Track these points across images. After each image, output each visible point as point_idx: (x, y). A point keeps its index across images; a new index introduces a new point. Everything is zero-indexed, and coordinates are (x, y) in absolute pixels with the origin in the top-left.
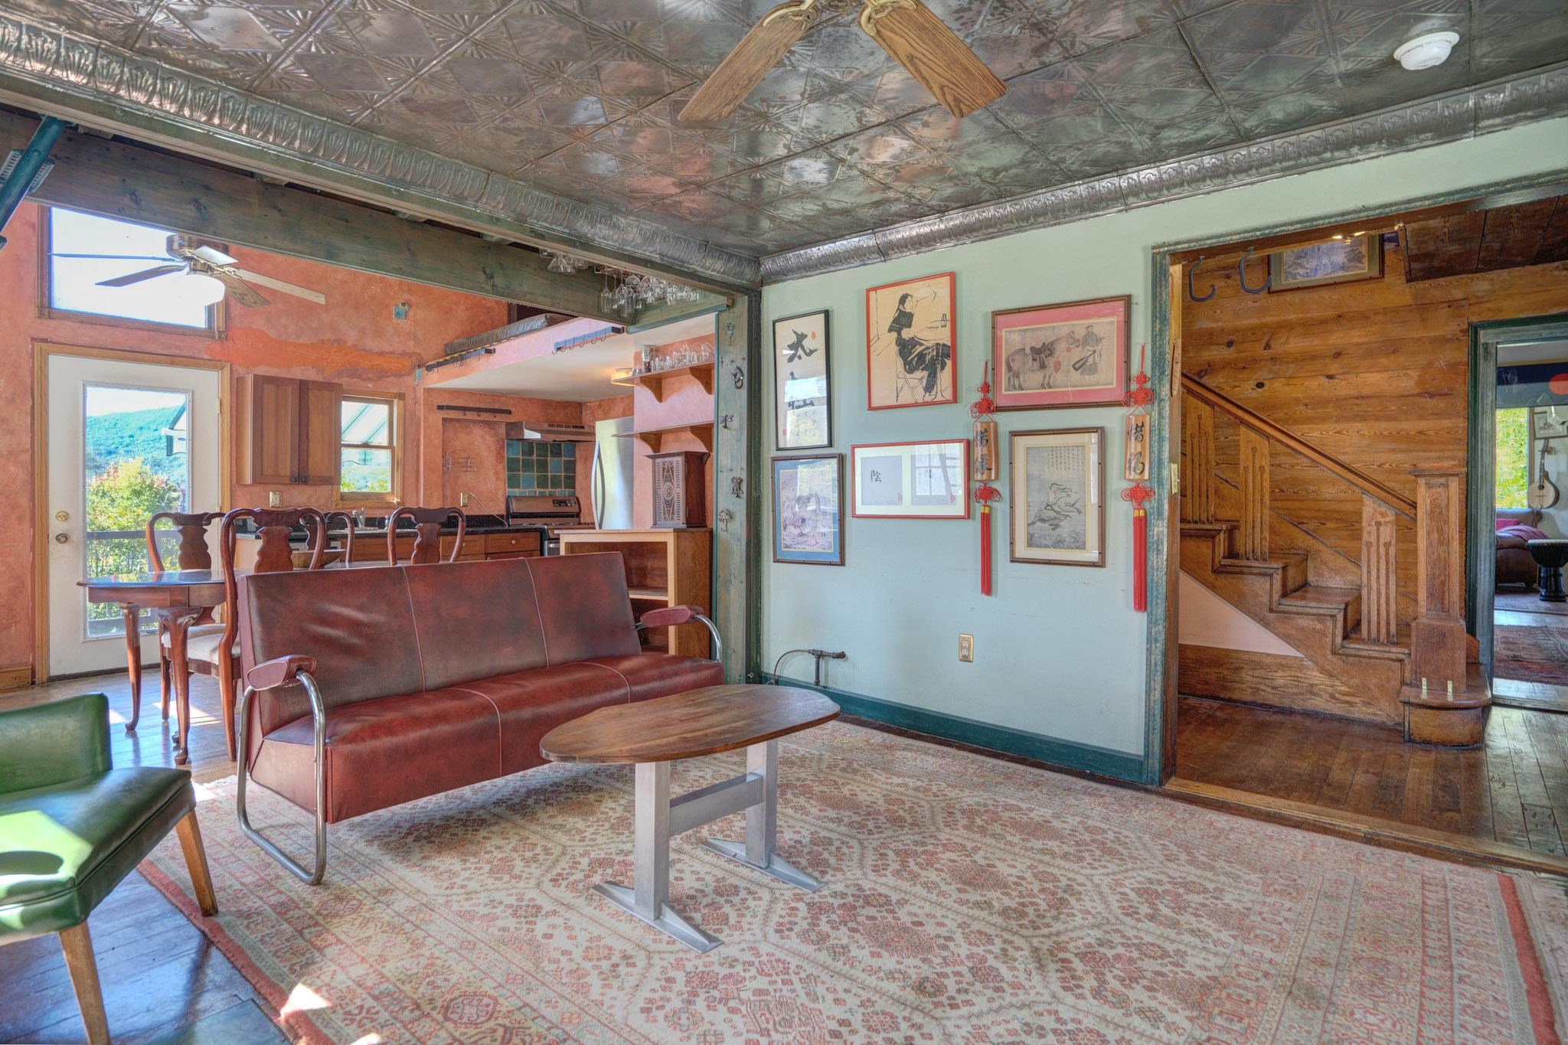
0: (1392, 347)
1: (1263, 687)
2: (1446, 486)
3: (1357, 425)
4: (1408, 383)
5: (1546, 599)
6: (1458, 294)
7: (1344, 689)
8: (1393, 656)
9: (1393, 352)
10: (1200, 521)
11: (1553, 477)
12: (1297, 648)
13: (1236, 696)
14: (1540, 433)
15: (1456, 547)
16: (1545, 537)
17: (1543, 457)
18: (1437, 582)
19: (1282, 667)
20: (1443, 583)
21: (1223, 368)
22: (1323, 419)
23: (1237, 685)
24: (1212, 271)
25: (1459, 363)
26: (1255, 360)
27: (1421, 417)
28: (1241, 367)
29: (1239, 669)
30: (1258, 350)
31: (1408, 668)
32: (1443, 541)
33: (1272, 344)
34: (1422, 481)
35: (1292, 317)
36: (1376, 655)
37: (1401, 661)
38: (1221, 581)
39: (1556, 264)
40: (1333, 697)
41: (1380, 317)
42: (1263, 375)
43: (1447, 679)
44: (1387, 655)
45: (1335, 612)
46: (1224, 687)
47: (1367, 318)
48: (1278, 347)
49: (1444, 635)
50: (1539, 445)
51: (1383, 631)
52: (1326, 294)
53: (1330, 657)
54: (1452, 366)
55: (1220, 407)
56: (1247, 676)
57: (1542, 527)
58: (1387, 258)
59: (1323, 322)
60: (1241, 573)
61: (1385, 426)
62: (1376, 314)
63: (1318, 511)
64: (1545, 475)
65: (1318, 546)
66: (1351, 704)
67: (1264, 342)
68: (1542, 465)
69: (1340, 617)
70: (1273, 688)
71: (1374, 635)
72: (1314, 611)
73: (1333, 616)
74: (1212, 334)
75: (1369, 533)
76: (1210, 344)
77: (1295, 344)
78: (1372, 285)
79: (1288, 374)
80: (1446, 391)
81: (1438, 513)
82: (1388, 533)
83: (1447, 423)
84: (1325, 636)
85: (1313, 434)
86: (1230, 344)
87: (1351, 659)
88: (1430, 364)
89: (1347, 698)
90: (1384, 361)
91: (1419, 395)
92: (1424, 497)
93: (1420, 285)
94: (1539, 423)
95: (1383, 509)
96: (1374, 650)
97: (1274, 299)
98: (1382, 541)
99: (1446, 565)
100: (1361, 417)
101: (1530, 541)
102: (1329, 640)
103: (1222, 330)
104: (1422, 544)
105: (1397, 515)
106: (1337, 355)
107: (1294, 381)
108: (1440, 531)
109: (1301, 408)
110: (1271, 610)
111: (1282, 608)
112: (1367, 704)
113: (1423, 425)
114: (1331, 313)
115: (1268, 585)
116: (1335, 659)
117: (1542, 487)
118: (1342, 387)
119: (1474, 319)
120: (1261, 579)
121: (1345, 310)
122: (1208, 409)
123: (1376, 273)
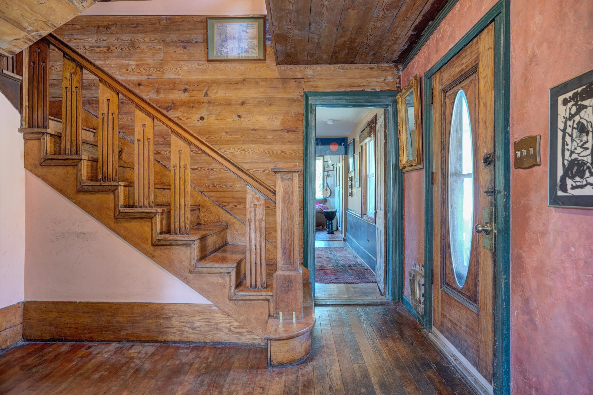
0: (270, 102)
1: (186, 329)
2: (292, 179)
3: (253, 146)
4: (276, 123)
5: (329, 233)
6: (299, 75)
7: (236, 324)
8: (264, 298)
9: (270, 105)
10: (143, 206)
11: (330, 186)
12: (208, 298)
13: (169, 338)
14: (326, 169)
15: (297, 219)
16: (328, 209)
17: (327, 178)
18: (287, 245)
19: (198, 312)
20: (290, 246)
21: (181, 106)
22: (236, 142)
23: (169, 330)
24: (175, 42)
25: (300, 114)
26: (199, 102)
27: (283, 143)
28: (191, 105)
29: (170, 317)
30: (200, 96)
31: (272, 305)
32: (290, 217)
33: (209, 93)
34: (279, 176)
35: (220, 77)
36: (254, 298)
37: (268, 300)
38: (158, 252)
39: (339, 65)
40: (230, 330)
41: (263, 83)
42: (203, 112)
43: (292, 311)
44: (260, 297)
45: (230, 270)
46: (161, 333)
47: (257, 83)
48: (212, 96)
49: (291, 281)
50: (326, 173)
51: (259, 280)
52: (237, 66)
53: (227, 302)
54: (297, 115)
55: (159, 119)
56: (176, 322)
57: (327, 205)
58: (267, 49)
59: (236, 83)
60: (171, 245)
61: (266, 147)
62: (262, 81)
63: (233, 198)
64: (327, 185)
65: (233, 220)
66: (240, 334)
67: (204, 91)
68: (327, 181)
69: (233, 274)
70: (194, 329)
71: (253, 284)
72: (217, 270)
73: (229, 273)
74: (174, 83)
75: (250, 212)
76: (173, 89)
77: (221, 94)
78: (260, 64)
79: (217, 113)
80: (294, 129)
81: (288, 198)
82: (260, 212)
83: (295, 147)
84: (224, 287)
85: (230, 151)
86: (185, 90)
87: (240, 302)
88: (287, 114)
89: (238, 330)
90: (266, 109)
91: (282, 130)
92: (280, 187)
93: (283, 67)
94: (326, 165)
95: (258, 196)
96: (253, 295)
97: (211, 65)
98: (257, 218)
99: (292, 234)
100: (255, 141)
101: (324, 210)
102: (227, 290)
103: (181, 81)
104: (279, 219)
105: (265, 200)
106: (243, 103)
107: (220, 117)
108: (289, 210)
109: (224, 134)
110: (191, 272)
111: (198, 270)
112: (250, 332)
113: (284, 148)
114: (240, 78)
115: (189, 252)
116: (231, 304)
117: (327, 190)
118: (246, 123)
119: (306, 90)
120: (184, 248)
121: (247, 77)
122: (150, 120)
123: (262, 57)
